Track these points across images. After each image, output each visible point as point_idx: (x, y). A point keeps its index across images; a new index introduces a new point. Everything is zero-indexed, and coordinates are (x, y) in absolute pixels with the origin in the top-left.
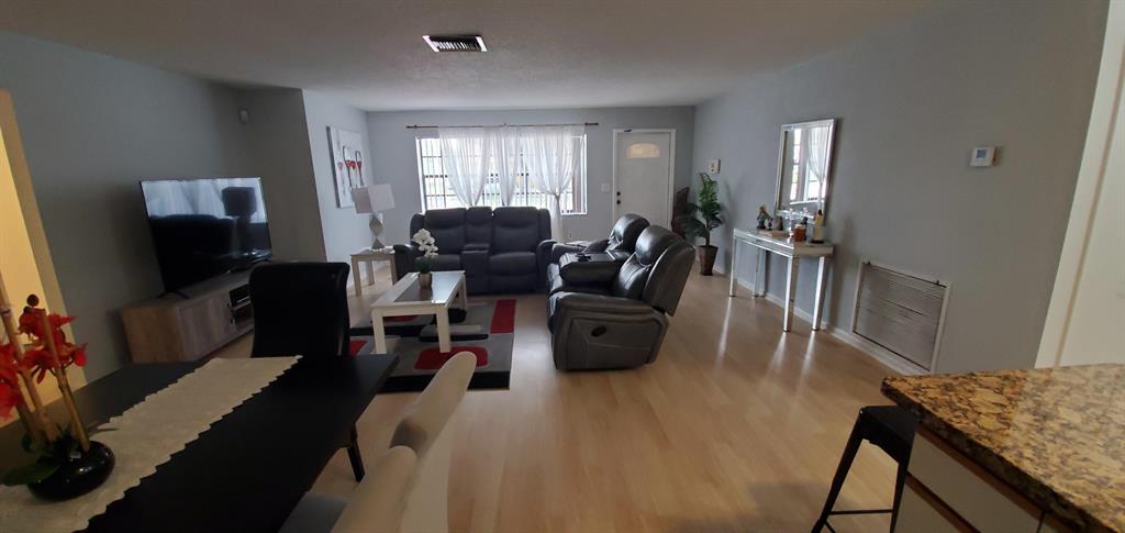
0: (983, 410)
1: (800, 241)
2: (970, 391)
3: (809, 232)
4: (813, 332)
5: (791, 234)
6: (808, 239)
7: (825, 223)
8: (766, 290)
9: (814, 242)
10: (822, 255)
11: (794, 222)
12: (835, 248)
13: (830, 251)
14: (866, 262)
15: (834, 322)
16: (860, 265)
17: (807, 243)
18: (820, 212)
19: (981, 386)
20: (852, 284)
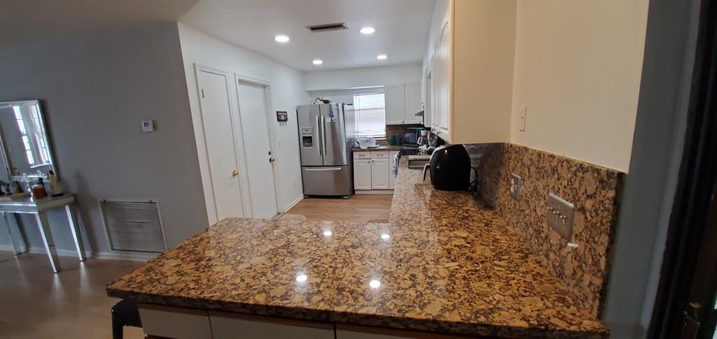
0: (169, 273)
1: (42, 197)
2: (162, 266)
3: (48, 189)
4: (82, 263)
5: (32, 194)
6: (49, 195)
7: (59, 179)
8: (27, 245)
9: (54, 196)
10: (66, 204)
11: (31, 184)
12: (75, 196)
13: (72, 199)
14: (102, 200)
15: (95, 249)
16: (99, 203)
17: (49, 198)
18: (51, 172)
19: (167, 259)
20: (99, 219)
